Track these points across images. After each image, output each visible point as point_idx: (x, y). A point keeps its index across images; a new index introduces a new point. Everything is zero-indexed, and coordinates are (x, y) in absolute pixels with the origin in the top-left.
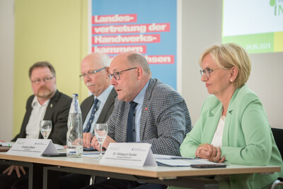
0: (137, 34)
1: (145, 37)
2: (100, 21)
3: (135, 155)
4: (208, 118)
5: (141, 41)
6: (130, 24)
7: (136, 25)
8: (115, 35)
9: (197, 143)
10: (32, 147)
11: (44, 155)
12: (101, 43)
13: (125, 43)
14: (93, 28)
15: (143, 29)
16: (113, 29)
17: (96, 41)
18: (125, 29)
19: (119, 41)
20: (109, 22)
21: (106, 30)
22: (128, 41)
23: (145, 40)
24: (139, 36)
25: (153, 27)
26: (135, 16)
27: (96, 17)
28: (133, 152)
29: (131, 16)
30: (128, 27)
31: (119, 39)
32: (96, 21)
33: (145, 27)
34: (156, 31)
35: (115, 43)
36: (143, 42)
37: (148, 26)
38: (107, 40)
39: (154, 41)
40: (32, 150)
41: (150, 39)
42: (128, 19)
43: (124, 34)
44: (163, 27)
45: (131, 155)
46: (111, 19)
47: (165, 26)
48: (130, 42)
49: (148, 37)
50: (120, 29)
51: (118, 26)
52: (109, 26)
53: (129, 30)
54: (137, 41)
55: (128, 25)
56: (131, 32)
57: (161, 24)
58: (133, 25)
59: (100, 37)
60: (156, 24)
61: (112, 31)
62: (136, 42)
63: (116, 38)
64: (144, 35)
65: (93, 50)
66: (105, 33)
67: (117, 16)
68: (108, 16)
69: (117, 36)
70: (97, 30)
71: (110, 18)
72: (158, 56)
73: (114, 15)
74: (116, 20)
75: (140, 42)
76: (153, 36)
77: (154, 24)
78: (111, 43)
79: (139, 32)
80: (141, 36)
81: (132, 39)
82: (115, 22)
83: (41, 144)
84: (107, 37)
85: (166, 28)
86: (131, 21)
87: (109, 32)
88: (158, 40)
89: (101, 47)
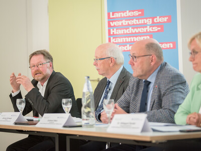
0: (144, 25)
1: (151, 28)
2: (114, 16)
3: (134, 124)
4: (196, 92)
5: (148, 31)
6: (138, 18)
7: (143, 19)
9: (188, 113)
10: (55, 121)
11: (64, 127)
12: (116, 34)
13: (136, 33)
14: (109, 22)
15: (149, 22)
16: (125, 22)
17: (112, 33)
18: (135, 21)
19: (130, 32)
20: (121, 17)
21: (120, 23)
22: (137, 31)
23: (151, 30)
24: (146, 27)
25: (158, 20)
26: (142, 11)
27: (111, 13)
28: (132, 122)
29: (139, 11)
30: (137, 21)
31: (131, 30)
32: (111, 16)
33: (151, 20)
34: (160, 22)
35: (127, 34)
36: (150, 32)
37: (153, 19)
38: (121, 32)
39: (158, 31)
40: (55, 122)
41: (156, 29)
42: (136, 13)
43: (134, 26)
44: (165, 19)
45: (131, 123)
46: (123, 15)
47: (167, 18)
48: (139, 32)
49: (154, 28)
50: (130, 22)
51: (129, 20)
52: (122, 20)
54: (145, 31)
55: (136, 19)
56: (139, 24)
57: (164, 17)
58: (141, 19)
59: (115, 29)
61: (124, 24)
63: (128, 30)
64: (150, 26)
65: (110, 40)
66: (119, 26)
67: (128, 11)
68: (120, 12)
69: (128, 28)
70: (112, 24)
71: (122, 13)
73: (125, 12)
74: (128, 15)
76: (158, 27)
77: (158, 17)
78: (124, 34)
79: (146, 24)
80: (148, 27)
81: (140, 30)
82: (127, 17)
83: (62, 117)
84: (121, 29)
85: (167, 20)
86: (139, 15)
87: (122, 25)
88: (161, 30)
89: (116, 38)
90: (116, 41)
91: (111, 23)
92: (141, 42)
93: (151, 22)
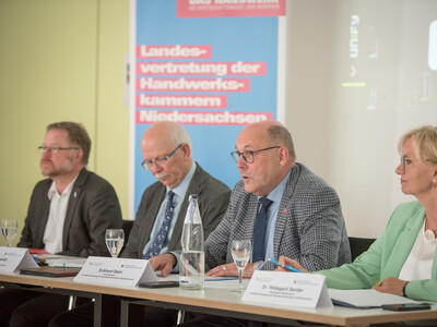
0: (211, 77)
1: (225, 83)
2: (150, 54)
5: (219, 88)
6: (199, 61)
7: (211, 63)
8: (175, 77)
11: (141, 285)
12: (152, 90)
13: (192, 90)
14: (138, 65)
15: (221, 70)
16: (171, 68)
17: (143, 86)
18: (192, 68)
19: (182, 87)
20: (164, 57)
21: (161, 68)
22: (196, 87)
23: (225, 88)
24: (215, 80)
25: (239, 68)
26: (208, 48)
27: (143, 48)
28: (296, 286)
29: (202, 48)
30: (197, 66)
32: (144, 53)
33: (225, 67)
34: (243, 74)
35: (174, 90)
36: (222, 90)
37: (229, 65)
38: (162, 85)
39: (239, 89)
40: (117, 275)
41: (234, 85)
42: (196, 52)
43: (190, 77)
44: (254, 68)
46: (168, 52)
47: (258, 66)
48: (200, 90)
49: (230, 83)
50: (183, 68)
52: (165, 63)
53: (198, 71)
54: (212, 88)
55: (196, 63)
56: (201, 74)
58: (206, 63)
59: (150, 79)
60: (244, 63)
61: (169, 71)
62: (210, 90)
63: (176, 83)
64: (224, 79)
65: (138, 100)
66: (159, 74)
67: (178, 47)
68: (163, 47)
69: (178, 79)
70: (145, 69)
71: (166, 50)
72: (245, 114)
73: (174, 46)
74: (178, 54)
75: (216, 90)
76: (239, 81)
77: (240, 63)
78: (168, 90)
79: (215, 74)
80: (219, 80)
81: (203, 85)
82: (176, 57)
84: (162, 80)
85: (259, 70)
86: (202, 56)
87: (166, 72)
88: (246, 88)
89: (151, 96)
90: (152, 103)
91: (142, 67)
92: (256, 126)
93: (225, 71)
